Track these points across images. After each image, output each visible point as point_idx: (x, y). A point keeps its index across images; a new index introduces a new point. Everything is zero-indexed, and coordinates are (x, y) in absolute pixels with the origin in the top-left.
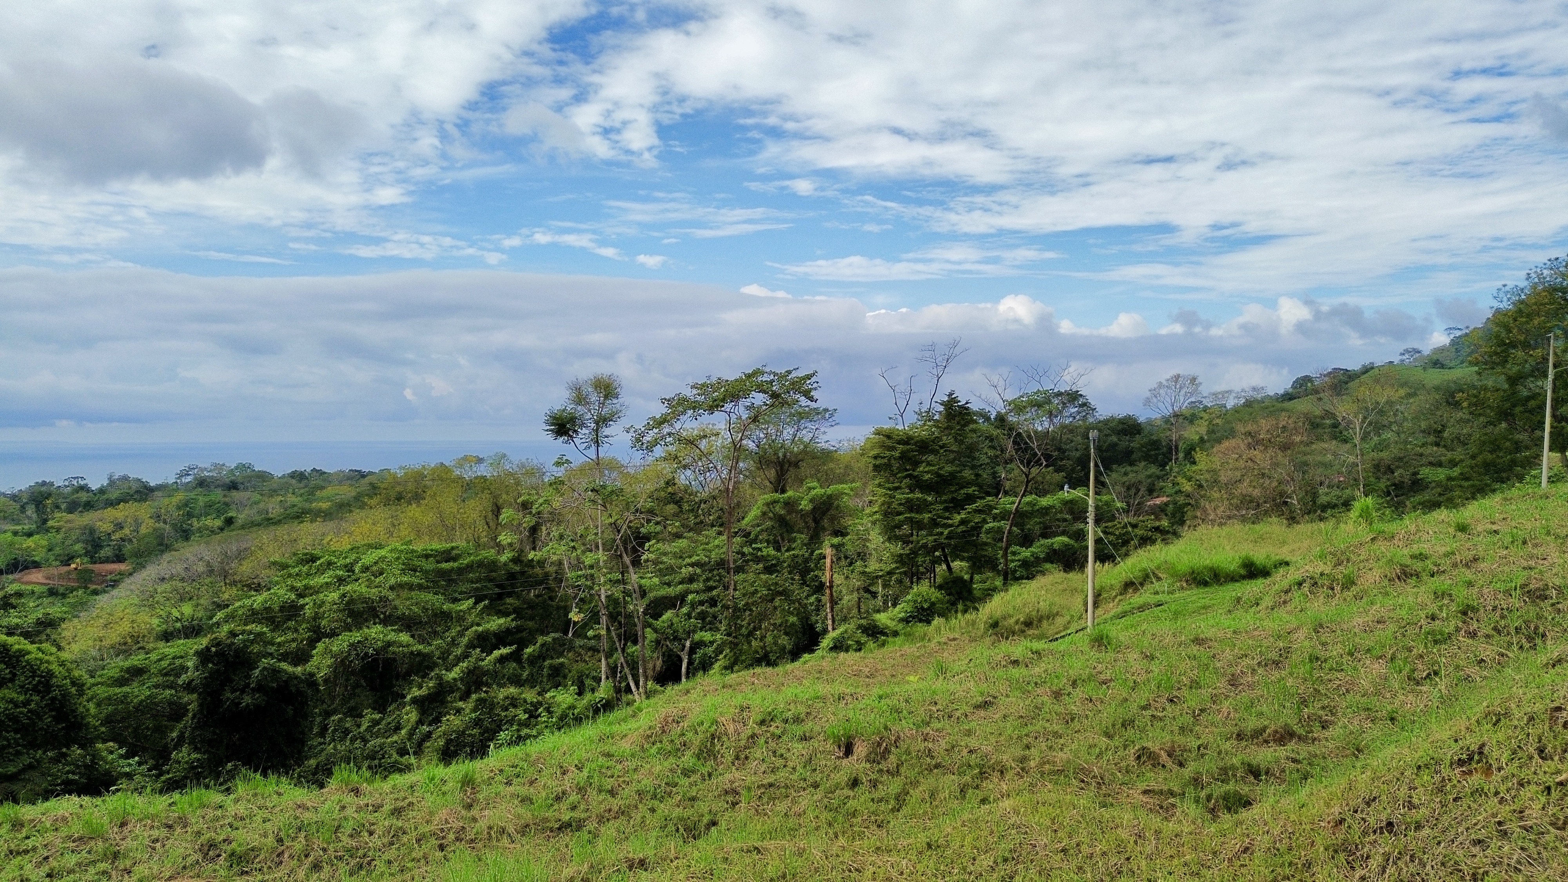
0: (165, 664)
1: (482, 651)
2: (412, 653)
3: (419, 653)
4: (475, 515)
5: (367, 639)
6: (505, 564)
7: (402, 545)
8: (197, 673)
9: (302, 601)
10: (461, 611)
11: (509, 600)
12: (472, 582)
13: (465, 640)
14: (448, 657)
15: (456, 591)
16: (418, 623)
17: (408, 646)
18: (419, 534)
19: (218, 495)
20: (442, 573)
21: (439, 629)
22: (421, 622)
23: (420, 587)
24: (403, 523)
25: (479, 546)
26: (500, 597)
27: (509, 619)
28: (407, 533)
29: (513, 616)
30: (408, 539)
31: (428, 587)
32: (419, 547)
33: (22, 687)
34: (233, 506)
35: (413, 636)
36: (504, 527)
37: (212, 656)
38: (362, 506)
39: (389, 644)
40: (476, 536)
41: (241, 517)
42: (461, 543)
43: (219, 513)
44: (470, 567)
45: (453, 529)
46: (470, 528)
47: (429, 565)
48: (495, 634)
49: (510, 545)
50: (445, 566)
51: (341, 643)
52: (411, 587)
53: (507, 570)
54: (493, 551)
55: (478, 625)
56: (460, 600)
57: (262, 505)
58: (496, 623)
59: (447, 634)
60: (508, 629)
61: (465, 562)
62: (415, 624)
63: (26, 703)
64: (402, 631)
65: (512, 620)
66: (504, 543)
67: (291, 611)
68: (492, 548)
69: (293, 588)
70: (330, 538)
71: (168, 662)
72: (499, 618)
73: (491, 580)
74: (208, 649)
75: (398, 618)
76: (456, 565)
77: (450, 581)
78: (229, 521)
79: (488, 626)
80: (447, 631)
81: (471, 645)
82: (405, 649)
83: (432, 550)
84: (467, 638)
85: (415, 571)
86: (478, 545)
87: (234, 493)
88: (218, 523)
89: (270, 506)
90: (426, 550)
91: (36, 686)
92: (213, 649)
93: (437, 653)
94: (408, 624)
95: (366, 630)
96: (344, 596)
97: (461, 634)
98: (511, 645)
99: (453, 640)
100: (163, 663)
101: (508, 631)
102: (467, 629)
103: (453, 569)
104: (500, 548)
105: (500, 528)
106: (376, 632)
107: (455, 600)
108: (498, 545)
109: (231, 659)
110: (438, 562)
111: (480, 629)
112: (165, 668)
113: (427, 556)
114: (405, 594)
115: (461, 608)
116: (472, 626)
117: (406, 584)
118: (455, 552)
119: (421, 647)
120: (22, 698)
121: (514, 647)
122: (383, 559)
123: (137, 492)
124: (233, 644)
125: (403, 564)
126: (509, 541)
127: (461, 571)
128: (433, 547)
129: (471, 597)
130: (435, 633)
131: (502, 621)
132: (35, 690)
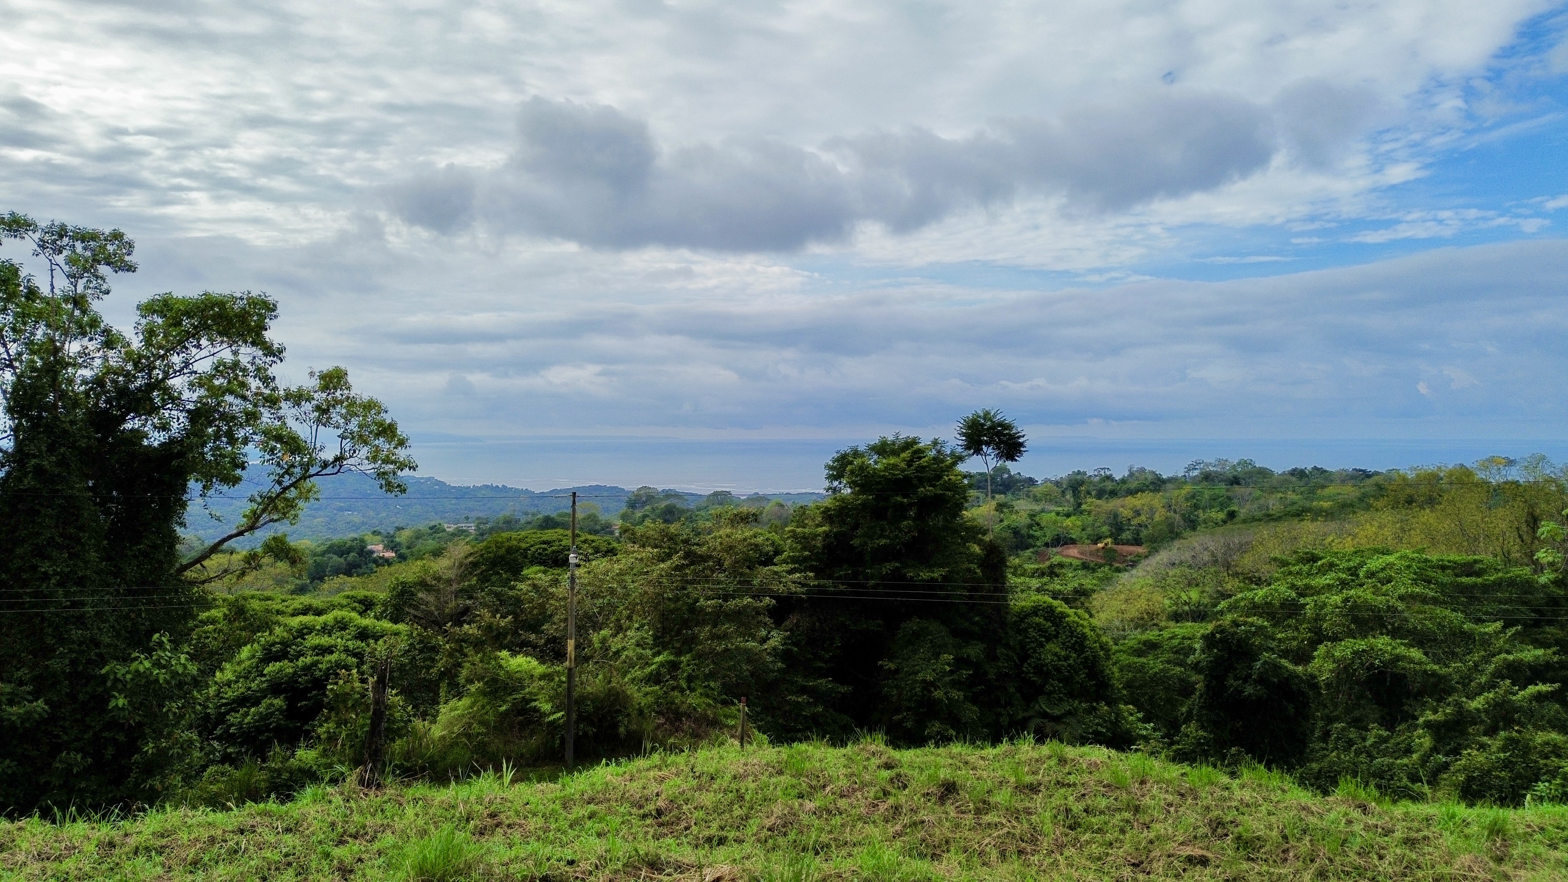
0: (1175, 642)
1: (1513, 684)
2: (1425, 671)
3: (1434, 674)
4: (1503, 525)
5: (1372, 649)
6: (1544, 586)
7: (1414, 552)
8: (1203, 656)
9: (1302, 601)
10: (1486, 633)
11: (1548, 629)
12: (1500, 603)
13: (1491, 668)
14: (1469, 684)
15: (1480, 610)
16: (1432, 641)
17: (1420, 663)
18: (1434, 542)
19: (1221, 489)
20: (1464, 589)
21: (1457, 650)
22: (1435, 640)
23: (1435, 601)
24: (1414, 529)
25: (1510, 561)
26: (1537, 624)
27: (1549, 651)
28: (1418, 539)
29: (1555, 649)
30: (1420, 546)
31: (1445, 603)
32: (1434, 556)
33: (1063, 644)
34: (1235, 500)
35: (1426, 654)
36: (1543, 542)
37: (1217, 642)
38: (1368, 507)
39: (1398, 658)
40: (1505, 549)
41: (1243, 512)
42: (1486, 557)
43: (1222, 506)
44: (1498, 585)
45: (1476, 539)
46: (1497, 539)
47: (1446, 578)
48: (1530, 666)
49: (1551, 564)
50: (1464, 580)
51: (1345, 649)
52: (1424, 600)
53: (1546, 593)
54: (1528, 569)
55: (1508, 652)
56: (1484, 621)
57: (1262, 501)
58: (1531, 654)
59: (1468, 657)
60: (1548, 663)
61: (1492, 578)
62: (1429, 640)
63: (1066, 658)
64: (1413, 647)
65: (1554, 653)
66: (1544, 561)
67: (1291, 609)
68: (1527, 565)
69: (1293, 586)
70: (1331, 538)
71: (1178, 641)
72: (1535, 648)
73: (1524, 603)
74: (1213, 634)
75: (1408, 631)
76: (1479, 580)
77: (1472, 599)
78: (1232, 515)
79: (1520, 655)
80: (1468, 654)
81: (1499, 674)
82: (1418, 667)
83: (1449, 561)
84: (1493, 666)
85: (1429, 582)
86: (1508, 561)
87: (1236, 487)
88: (1221, 516)
89: (1271, 502)
90: (1443, 560)
91: (1074, 644)
92: (1218, 636)
93: (1456, 677)
94: (1420, 639)
95: (1372, 640)
96: (1346, 600)
97: (1486, 660)
98: (1552, 682)
99: (1476, 665)
100: (1173, 641)
101: (1548, 665)
102: (1494, 655)
103: (1475, 585)
104: (1539, 568)
105: (1537, 542)
106: (1382, 642)
107: (1479, 621)
108: (1536, 563)
109: (1234, 648)
110: (1457, 575)
111: (1511, 657)
112: (1175, 647)
113: (1443, 568)
114: (1417, 606)
115: (1487, 630)
116: (1500, 653)
117: (1418, 595)
118: (1478, 566)
119: (1436, 667)
120: (1063, 653)
121: (1557, 685)
122: (1391, 565)
123: (1152, 483)
124: (1236, 633)
125: (1415, 573)
126: (1550, 559)
127: (1486, 588)
128: (1452, 558)
129: (1499, 620)
130: (1454, 654)
131: (1540, 652)
132: (1073, 647)
